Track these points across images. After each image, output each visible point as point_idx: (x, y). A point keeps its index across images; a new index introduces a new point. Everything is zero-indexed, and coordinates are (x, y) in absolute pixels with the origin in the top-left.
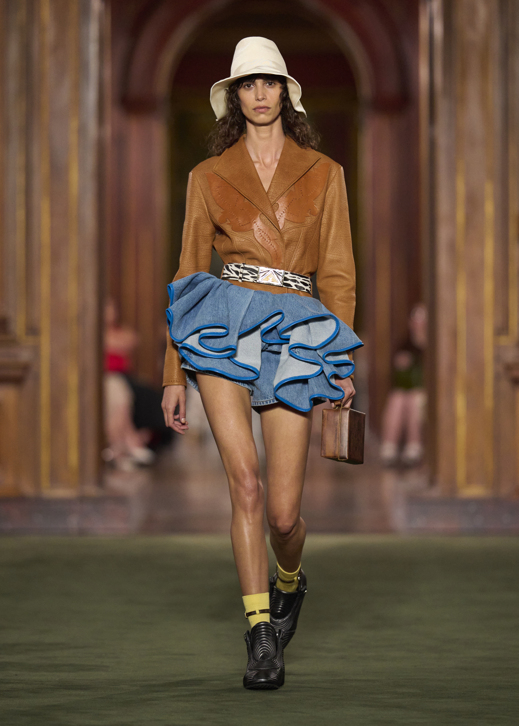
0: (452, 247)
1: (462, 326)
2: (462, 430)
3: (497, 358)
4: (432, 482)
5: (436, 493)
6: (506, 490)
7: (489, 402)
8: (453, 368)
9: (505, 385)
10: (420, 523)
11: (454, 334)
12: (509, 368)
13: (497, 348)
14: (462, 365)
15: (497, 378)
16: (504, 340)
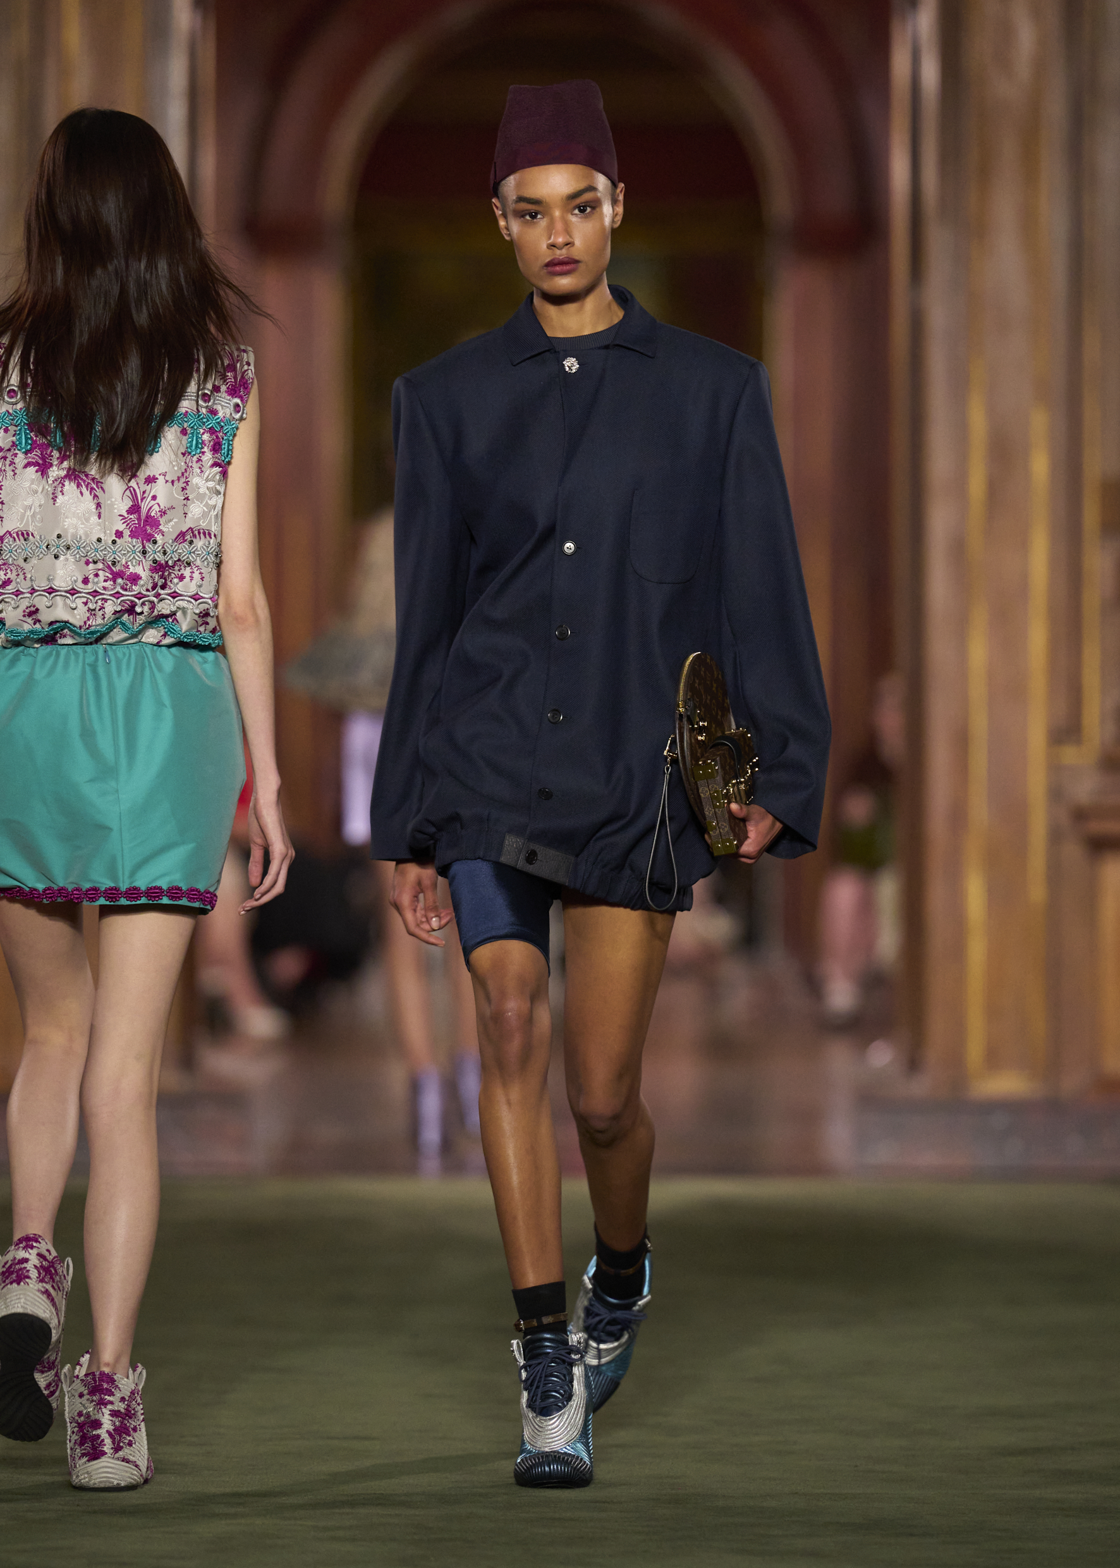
0: (959, 549)
1: (980, 724)
2: (977, 951)
3: (1056, 794)
4: (913, 1063)
5: (921, 1087)
6: (1073, 1082)
7: (1037, 892)
8: (958, 816)
9: (1073, 851)
10: (884, 1153)
11: (962, 740)
12: (1080, 815)
13: (1055, 768)
14: (980, 811)
15: (1055, 837)
16: (1070, 755)
